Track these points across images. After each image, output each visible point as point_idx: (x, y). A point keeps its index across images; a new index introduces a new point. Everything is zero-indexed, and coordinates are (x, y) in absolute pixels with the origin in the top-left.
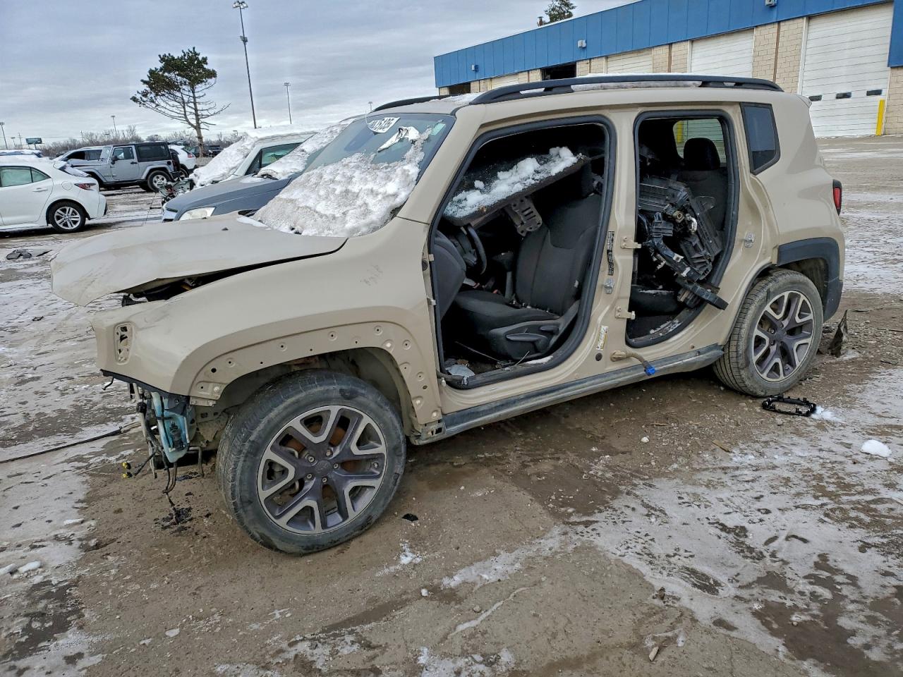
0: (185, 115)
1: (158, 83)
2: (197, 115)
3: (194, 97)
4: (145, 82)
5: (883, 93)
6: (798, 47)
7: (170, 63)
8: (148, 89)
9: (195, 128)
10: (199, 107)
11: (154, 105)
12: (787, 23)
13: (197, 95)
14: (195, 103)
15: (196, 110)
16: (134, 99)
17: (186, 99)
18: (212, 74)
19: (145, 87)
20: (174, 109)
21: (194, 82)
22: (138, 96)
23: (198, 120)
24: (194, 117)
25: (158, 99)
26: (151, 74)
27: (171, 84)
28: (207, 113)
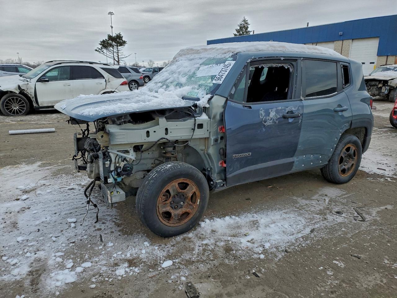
0: (114, 57)
1: (105, 45)
2: (118, 57)
3: (118, 51)
4: (100, 44)
5: (375, 63)
6: (349, 48)
7: (110, 37)
8: (102, 47)
9: (117, 62)
10: (119, 54)
11: (103, 53)
12: (346, 41)
13: (119, 49)
15: (118, 55)
16: (96, 50)
17: (115, 50)
18: (125, 42)
19: (100, 46)
20: (110, 55)
21: (119, 45)
22: (98, 49)
23: (118, 59)
24: (117, 58)
25: (105, 51)
26: (104, 41)
27: (111, 45)
28: (122, 56)
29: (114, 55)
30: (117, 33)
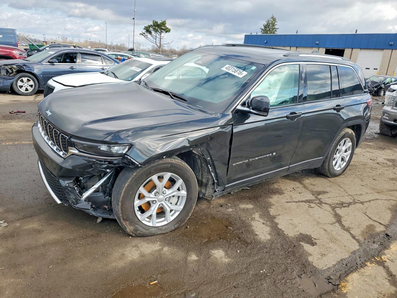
0: (156, 42)
9: (159, 47)
13: (162, 36)
14: (160, 38)
15: (160, 41)
17: (157, 37)
19: (144, 31)
23: (160, 44)
25: (148, 35)
28: (164, 43)
29: (157, 40)
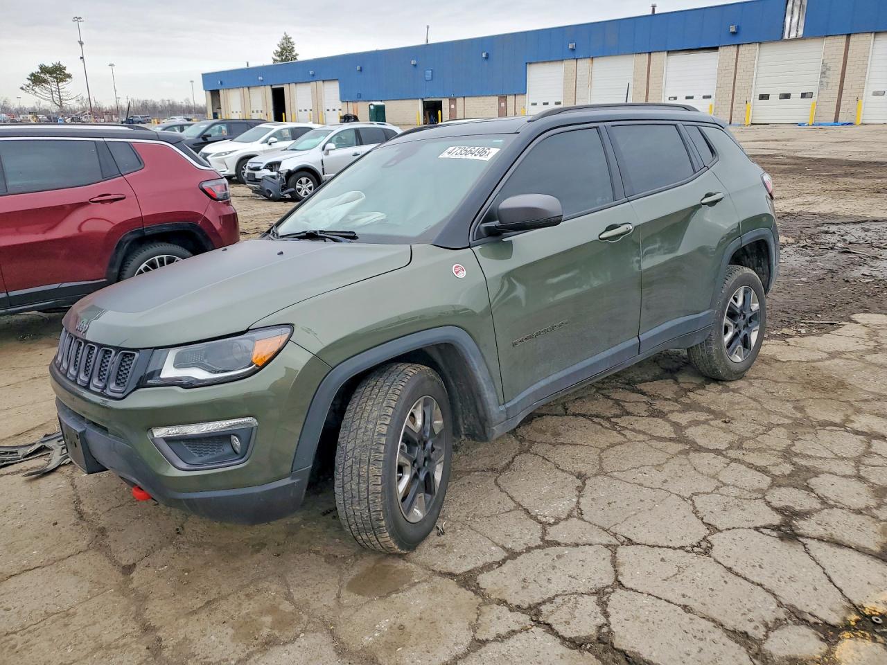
0: (53, 99)
1: (36, 79)
2: (60, 99)
4: (28, 79)
7: (44, 69)
8: (31, 83)
10: (61, 94)
11: (34, 92)
13: (60, 88)
14: (59, 92)
15: (60, 96)
16: (22, 88)
17: (53, 89)
18: (69, 76)
19: (29, 82)
20: (47, 95)
21: (60, 80)
22: (24, 87)
23: (61, 102)
24: (58, 100)
25: (37, 89)
26: (32, 75)
27: (45, 81)
28: (66, 98)
29: (53, 95)
30: (55, 63)
